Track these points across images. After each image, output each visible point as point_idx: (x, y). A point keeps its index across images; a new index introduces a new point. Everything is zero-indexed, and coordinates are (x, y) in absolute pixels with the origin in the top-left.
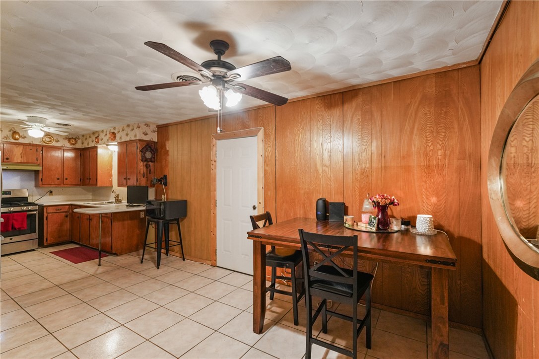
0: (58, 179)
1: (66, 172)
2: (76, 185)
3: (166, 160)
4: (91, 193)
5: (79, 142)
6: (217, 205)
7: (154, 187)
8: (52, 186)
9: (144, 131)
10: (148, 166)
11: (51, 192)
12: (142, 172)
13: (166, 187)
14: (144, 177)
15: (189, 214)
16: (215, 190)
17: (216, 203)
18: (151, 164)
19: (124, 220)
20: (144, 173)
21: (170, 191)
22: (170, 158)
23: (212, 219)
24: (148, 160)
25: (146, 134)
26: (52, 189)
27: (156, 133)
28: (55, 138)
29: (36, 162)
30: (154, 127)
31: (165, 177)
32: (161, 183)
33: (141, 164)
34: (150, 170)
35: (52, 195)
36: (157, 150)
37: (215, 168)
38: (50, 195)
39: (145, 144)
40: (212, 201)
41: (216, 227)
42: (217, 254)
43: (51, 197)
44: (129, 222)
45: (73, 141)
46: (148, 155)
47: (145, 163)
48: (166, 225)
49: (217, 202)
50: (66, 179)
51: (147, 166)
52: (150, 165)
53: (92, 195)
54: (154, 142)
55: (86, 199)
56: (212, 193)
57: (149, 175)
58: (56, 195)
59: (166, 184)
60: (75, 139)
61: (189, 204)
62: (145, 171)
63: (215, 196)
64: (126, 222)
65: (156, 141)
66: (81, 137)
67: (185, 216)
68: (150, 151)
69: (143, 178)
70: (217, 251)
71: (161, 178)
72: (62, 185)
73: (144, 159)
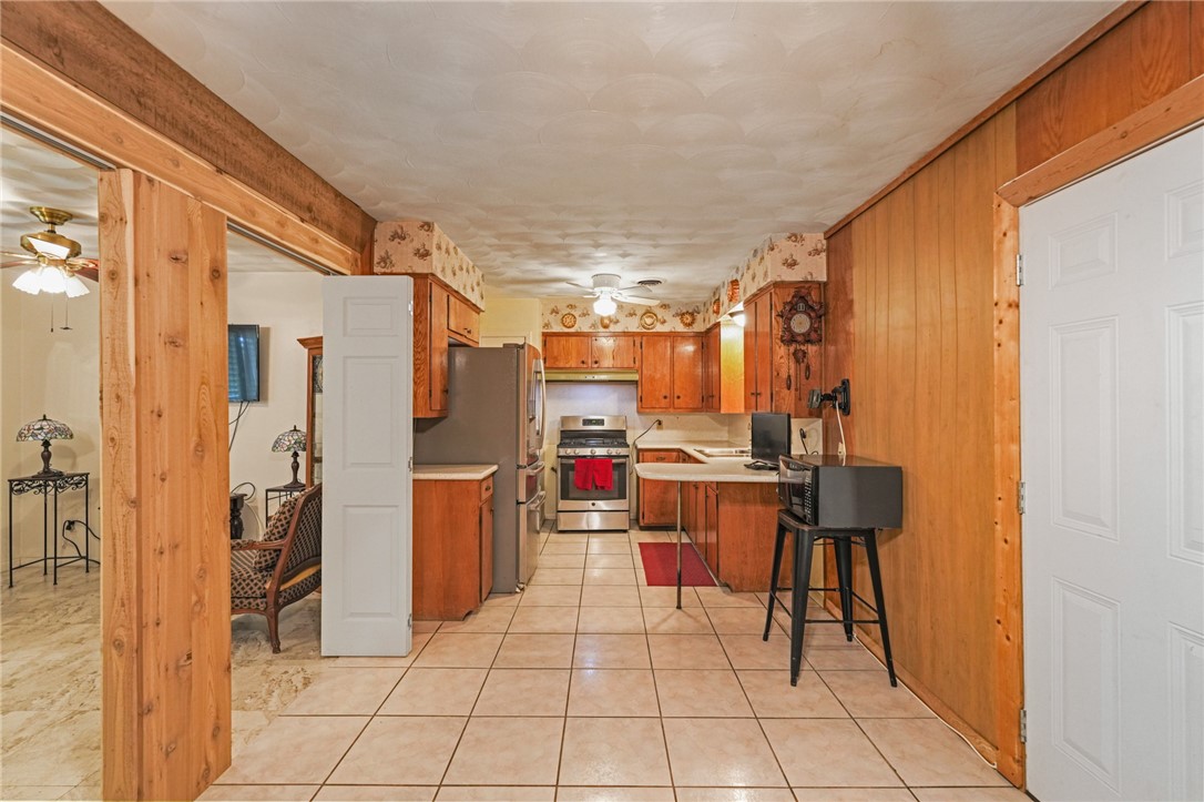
0: (665, 397)
1: (678, 384)
2: (695, 410)
3: (848, 333)
4: (726, 428)
5: (699, 317)
6: (1026, 504)
7: (819, 416)
8: (656, 410)
9: (787, 256)
10: (800, 354)
11: (660, 423)
12: (784, 375)
13: (849, 418)
14: (789, 389)
15: (910, 519)
16: (1016, 438)
17: (1020, 497)
18: (812, 349)
19: (745, 502)
20: (789, 376)
21: (856, 433)
22: (856, 325)
23: (1000, 565)
24: (799, 339)
25: (792, 264)
26: (661, 418)
27: (824, 255)
28: (659, 317)
29: (632, 365)
30: (817, 239)
31: (846, 383)
32: (834, 407)
33: (782, 351)
34: (808, 368)
35: (662, 429)
36: (824, 305)
37: (1016, 335)
38: (658, 428)
39: (792, 291)
40: (998, 485)
41: (1020, 606)
42: (1030, 733)
43: (660, 432)
44: (760, 508)
45: (688, 319)
46: (801, 323)
47: (792, 349)
48: (841, 544)
49: (1026, 492)
50: (678, 397)
51: (799, 357)
52: (804, 353)
53: (729, 432)
54: (819, 283)
55: (719, 439)
56: (997, 448)
57: (804, 381)
58: (668, 428)
59: (846, 409)
60: (692, 314)
61: (909, 482)
62: (792, 372)
63: (1015, 465)
64: (752, 509)
65: (825, 279)
66: (702, 308)
67: (896, 522)
68: (805, 312)
69: (786, 391)
70: (1029, 721)
71: (834, 391)
72: (671, 410)
73: (790, 338)
